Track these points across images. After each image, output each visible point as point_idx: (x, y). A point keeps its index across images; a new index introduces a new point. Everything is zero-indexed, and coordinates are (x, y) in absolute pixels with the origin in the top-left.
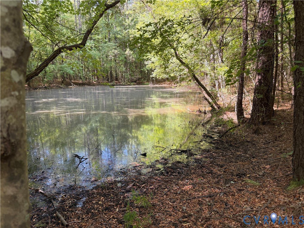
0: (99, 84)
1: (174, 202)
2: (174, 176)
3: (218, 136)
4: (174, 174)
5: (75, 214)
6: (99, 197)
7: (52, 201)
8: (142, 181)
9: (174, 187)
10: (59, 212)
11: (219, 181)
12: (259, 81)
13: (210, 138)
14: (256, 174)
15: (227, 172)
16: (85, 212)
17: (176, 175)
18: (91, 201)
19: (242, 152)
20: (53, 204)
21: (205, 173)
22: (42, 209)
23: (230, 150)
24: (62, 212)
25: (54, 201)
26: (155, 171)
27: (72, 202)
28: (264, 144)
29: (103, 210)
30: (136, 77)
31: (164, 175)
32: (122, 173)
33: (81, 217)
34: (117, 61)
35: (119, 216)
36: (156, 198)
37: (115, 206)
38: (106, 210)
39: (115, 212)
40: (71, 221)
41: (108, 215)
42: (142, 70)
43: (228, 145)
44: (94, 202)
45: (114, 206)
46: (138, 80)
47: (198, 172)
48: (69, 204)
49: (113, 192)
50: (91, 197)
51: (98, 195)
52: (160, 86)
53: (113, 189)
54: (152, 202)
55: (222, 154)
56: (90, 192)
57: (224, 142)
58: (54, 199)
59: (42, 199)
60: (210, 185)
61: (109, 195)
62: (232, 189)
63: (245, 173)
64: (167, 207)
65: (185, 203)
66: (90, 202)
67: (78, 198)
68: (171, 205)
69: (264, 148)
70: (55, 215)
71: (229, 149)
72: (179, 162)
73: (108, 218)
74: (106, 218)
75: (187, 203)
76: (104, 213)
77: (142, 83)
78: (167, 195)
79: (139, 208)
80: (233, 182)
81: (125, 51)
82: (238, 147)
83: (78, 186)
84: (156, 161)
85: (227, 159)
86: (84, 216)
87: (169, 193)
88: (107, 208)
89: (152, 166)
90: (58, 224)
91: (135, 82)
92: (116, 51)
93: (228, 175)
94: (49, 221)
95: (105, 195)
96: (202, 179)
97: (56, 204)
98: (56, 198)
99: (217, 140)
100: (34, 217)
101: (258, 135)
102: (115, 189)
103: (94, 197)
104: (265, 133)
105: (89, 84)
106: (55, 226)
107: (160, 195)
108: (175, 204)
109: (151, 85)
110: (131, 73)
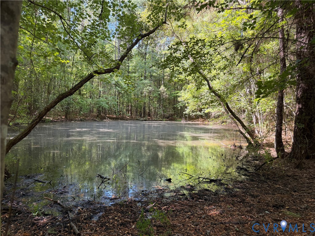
0: (132, 119)
1: (197, 226)
2: (199, 202)
3: (253, 170)
4: (200, 200)
5: (89, 226)
6: (116, 213)
7: (69, 212)
8: (163, 203)
9: (198, 212)
10: (73, 222)
11: (251, 210)
12: (300, 110)
13: (245, 171)
14: (297, 207)
15: (262, 202)
16: (99, 225)
17: (202, 202)
18: (108, 216)
19: (281, 185)
20: (68, 215)
21: (236, 202)
22: (58, 218)
23: (267, 183)
24: (77, 223)
25: (70, 212)
26: (179, 196)
27: (88, 215)
28: (309, 179)
29: (118, 225)
30: (169, 113)
31: (189, 200)
32: (144, 194)
33: (94, 229)
34: (151, 98)
35: (135, 232)
36: (177, 220)
37: (132, 223)
38: (121, 225)
39: (131, 228)
40: (83, 232)
41: (122, 230)
42: (175, 106)
43: (264, 178)
44: (110, 217)
45: (130, 222)
46: (171, 116)
47: (227, 200)
48: (85, 216)
49: (132, 210)
50: (108, 213)
51: (115, 211)
52: (193, 123)
53: (132, 208)
54: (172, 223)
55: (257, 186)
56: (108, 208)
57: (261, 175)
58: (71, 211)
59: (58, 210)
60: (240, 213)
61: (127, 212)
62: (267, 219)
63: (284, 205)
64: (188, 229)
65: (209, 227)
66: (106, 216)
67: (94, 212)
68: (193, 227)
69: (308, 183)
70: (68, 225)
71: (265, 182)
72: (207, 190)
73: (123, 233)
74: (120, 232)
75: (212, 227)
76: (119, 228)
77: (175, 120)
78: (190, 218)
79: (157, 227)
80: (269, 212)
81: (160, 88)
82: (277, 181)
83: (97, 202)
84: (181, 187)
85: (263, 191)
86: (98, 229)
87: (192, 217)
88: (123, 224)
89: (177, 191)
90: (70, 233)
91: (168, 119)
92: (151, 88)
93: (263, 206)
94: (62, 230)
95: (122, 212)
96: (231, 207)
97: (72, 215)
98: (72, 210)
99: (252, 173)
100: (48, 224)
101: (301, 170)
102: (134, 208)
103: (111, 213)
104: (309, 168)
105: (123, 119)
106: (67, 235)
107: (182, 217)
108: (198, 227)
109: (183, 122)
110: (163, 109)
